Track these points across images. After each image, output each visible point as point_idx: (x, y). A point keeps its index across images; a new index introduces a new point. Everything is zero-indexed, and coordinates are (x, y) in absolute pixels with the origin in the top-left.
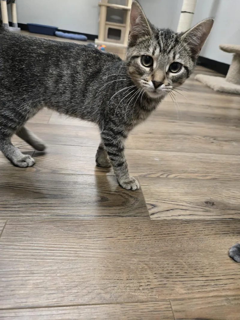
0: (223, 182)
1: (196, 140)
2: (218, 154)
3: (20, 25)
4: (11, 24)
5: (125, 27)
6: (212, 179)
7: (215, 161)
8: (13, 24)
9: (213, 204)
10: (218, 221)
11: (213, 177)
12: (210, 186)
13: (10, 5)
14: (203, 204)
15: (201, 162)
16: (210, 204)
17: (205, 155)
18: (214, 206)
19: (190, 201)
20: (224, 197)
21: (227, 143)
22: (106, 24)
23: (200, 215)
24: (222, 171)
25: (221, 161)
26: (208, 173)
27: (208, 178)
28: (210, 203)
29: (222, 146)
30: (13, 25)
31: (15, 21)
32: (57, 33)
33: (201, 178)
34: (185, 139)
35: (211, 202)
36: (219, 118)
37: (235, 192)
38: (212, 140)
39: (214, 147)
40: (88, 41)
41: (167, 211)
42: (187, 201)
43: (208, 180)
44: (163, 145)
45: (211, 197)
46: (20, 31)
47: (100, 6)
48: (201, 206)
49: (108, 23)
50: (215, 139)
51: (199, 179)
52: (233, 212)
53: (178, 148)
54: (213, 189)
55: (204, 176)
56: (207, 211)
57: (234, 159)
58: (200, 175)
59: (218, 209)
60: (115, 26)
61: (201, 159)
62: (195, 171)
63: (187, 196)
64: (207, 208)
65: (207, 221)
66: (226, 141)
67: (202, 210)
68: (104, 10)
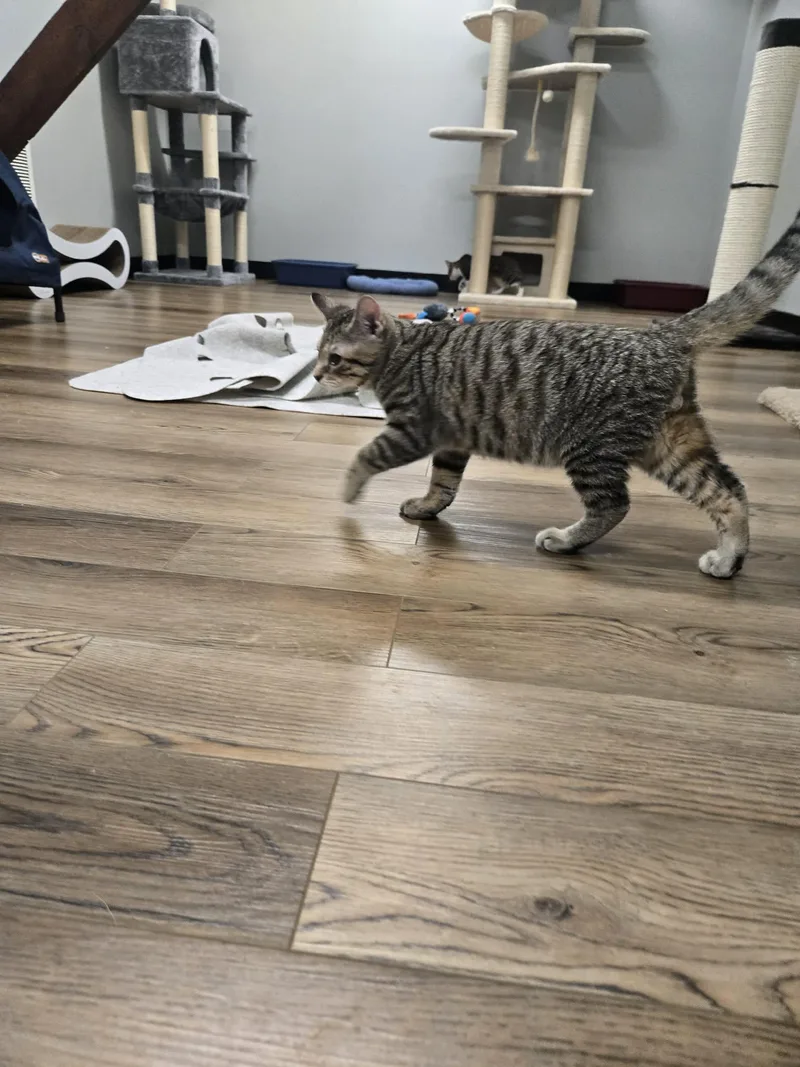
0: (658, 822)
1: (635, 641)
2: (698, 701)
3: (255, 267)
4: (230, 265)
5: (553, 246)
6: (616, 805)
7: (666, 732)
8: (238, 264)
9: (566, 913)
10: (545, 993)
11: (629, 798)
12: (592, 834)
13: (230, 217)
14: (526, 906)
15: (611, 731)
16: (552, 910)
17: (643, 701)
18: (565, 925)
19: (479, 891)
20: (629, 888)
21: (764, 658)
22: (494, 243)
23: (485, 956)
24: (676, 774)
25: (695, 733)
26: (614, 777)
27: (604, 798)
28: (556, 905)
29: (733, 672)
30: (236, 268)
31: (243, 258)
32: (353, 279)
33: (575, 797)
34: (594, 634)
35: (562, 901)
36: (781, 557)
37: (688, 872)
38: (703, 643)
39: (698, 673)
40: (441, 294)
41: (371, 919)
42: (468, 887)
43: (600, 806)
44: (497, 657)
45: (574, 884)
46: (254, 282)
47: (478, 193)
48: (514, 916)
49: (499, 238)
50: (715, 641)
51: (565, 802)
52: (632, 958)
53: (548, 669)
54: (602, 847)
55: (588, 789)
56: (525, 940)
57: (758, 728)
58: (576, 783)
59: (574, 939)
60: (522, 245)
61: (617, 718)
62: (566, 765)
63: (475, 868)
64: (532, 929)
65: (501, 984)
66: (761, 649)
67: (507, 932)
68: (487, 205)
